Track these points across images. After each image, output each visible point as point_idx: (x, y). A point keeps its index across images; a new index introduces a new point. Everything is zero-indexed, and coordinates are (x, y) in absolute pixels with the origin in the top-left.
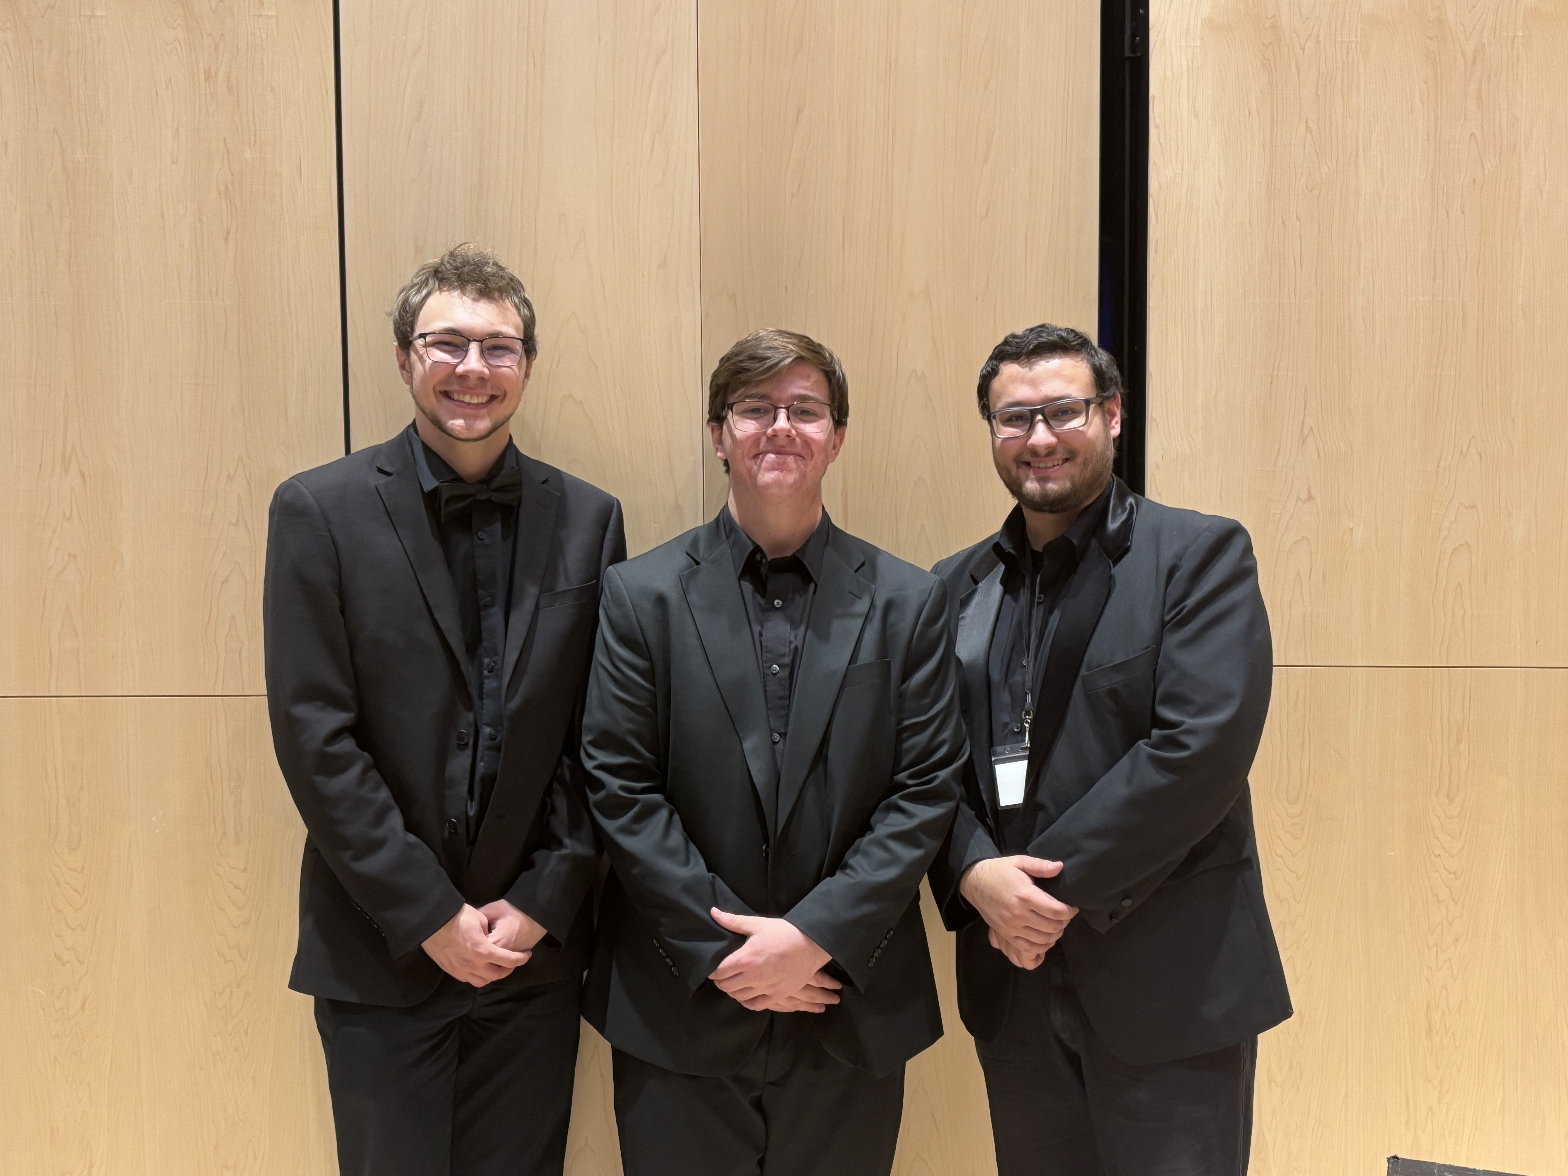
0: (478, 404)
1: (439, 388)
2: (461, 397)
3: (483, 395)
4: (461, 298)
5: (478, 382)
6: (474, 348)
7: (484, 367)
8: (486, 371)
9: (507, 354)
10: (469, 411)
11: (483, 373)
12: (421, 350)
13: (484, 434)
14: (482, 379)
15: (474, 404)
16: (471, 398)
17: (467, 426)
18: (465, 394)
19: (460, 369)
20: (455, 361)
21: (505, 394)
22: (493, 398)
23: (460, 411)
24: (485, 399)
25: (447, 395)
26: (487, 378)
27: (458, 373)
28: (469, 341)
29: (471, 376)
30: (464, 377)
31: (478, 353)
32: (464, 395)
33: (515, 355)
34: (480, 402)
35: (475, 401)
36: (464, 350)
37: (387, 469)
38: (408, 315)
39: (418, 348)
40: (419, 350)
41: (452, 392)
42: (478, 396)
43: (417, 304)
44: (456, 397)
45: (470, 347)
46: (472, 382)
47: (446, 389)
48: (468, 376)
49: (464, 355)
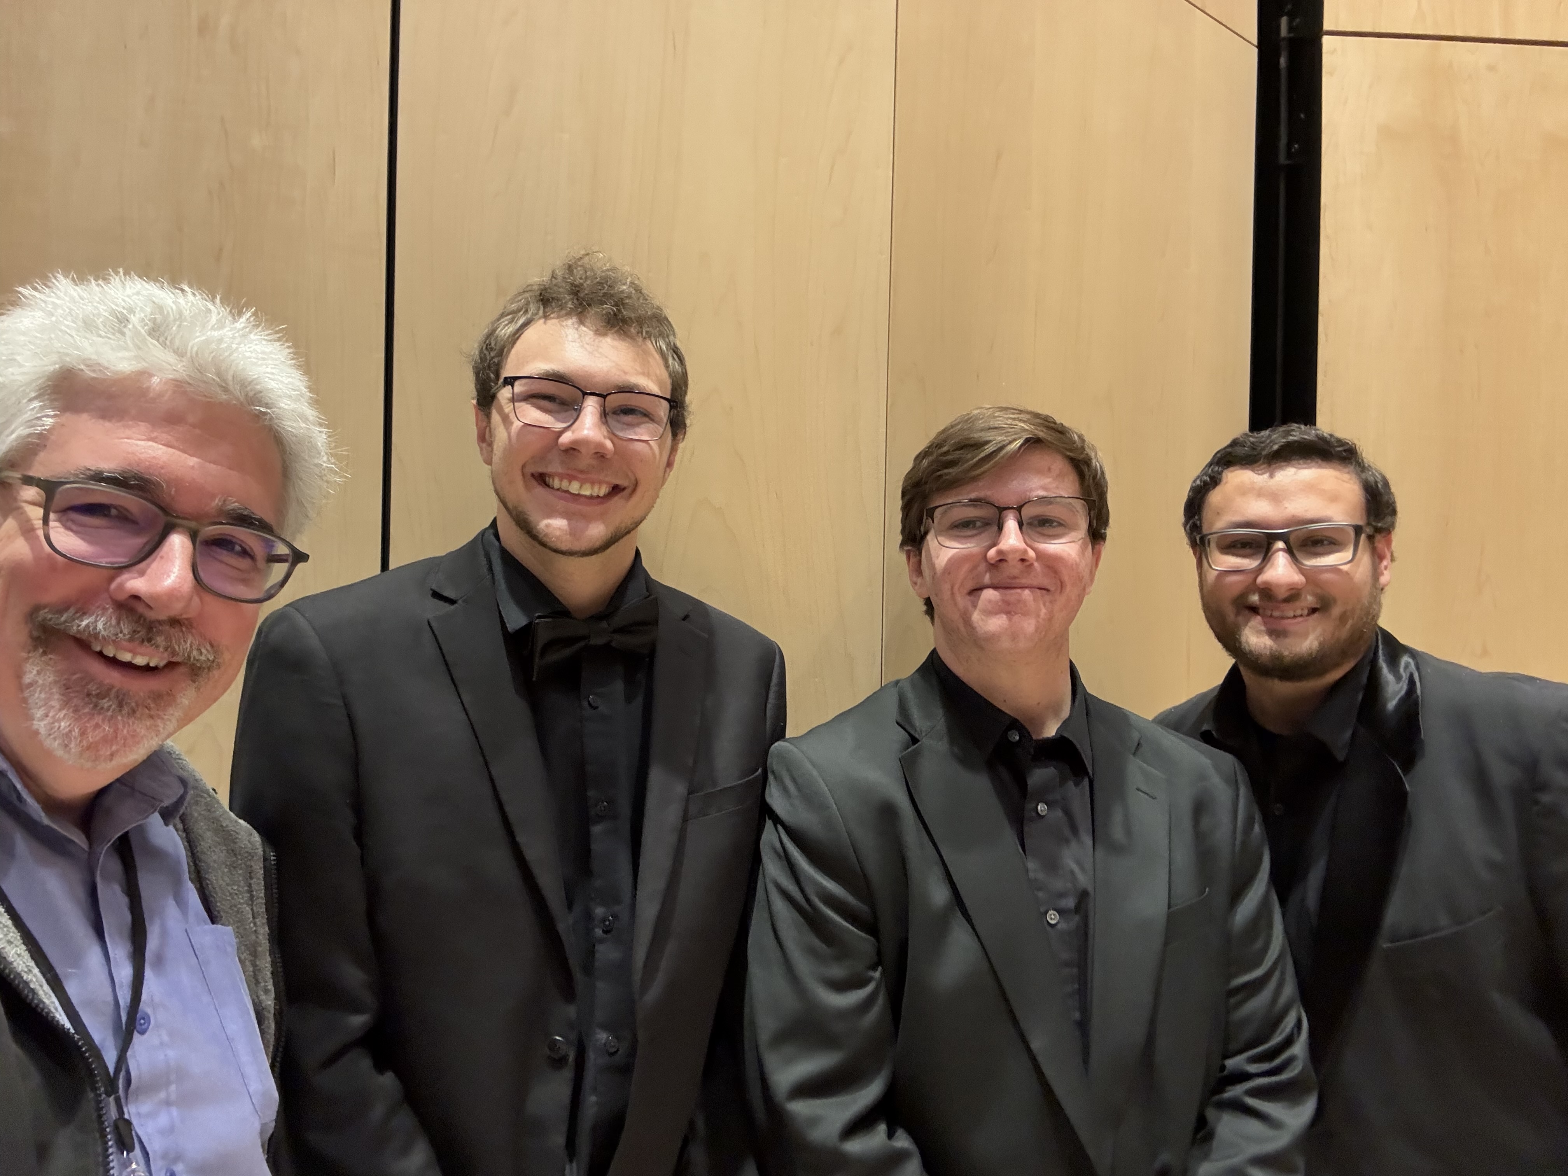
0: (591, 497)
1: (531, 469)
2: (565, 484)
3: (600, 483)
4: (577, 329)
5: (594, 462)
6: (591, 407)
7: (605, 437)
8: (609, 444)
9: (643, 423)
10: (574, 507)
11: (601, 445)
12: (508, 407)
13: (598, 544)
14: (600, 455)
15: (585, 496)
16: (581, 487)
17: (571, 529)
18: (571, 478)
19: (566, 438)
20: (560, 426)
21: (636, 484)
22: (616, 490)
23: (561, 505)
24: (603, 490)
25: (542, 479)
26: (608, 457)
27: (562, 445)
28: (585, 394)
29: (583, 450)
30: (572, 450)
31: (598, 415)
32: (570, 482)
33: (656, 425)
34: (595, 494)
35: (587, 492)
36: (576, 410)
37: (448, 593)
38: (492, 354)
39: (503, 405)
40: (504, 407)
41: (551, 475)
42: (593, 483)
43: (508, 337)
44: (556, 483)
45: (585, 404)
46: (585, 461)
47: (541, 470)
48: (579, 451)
49: (575, 418)
